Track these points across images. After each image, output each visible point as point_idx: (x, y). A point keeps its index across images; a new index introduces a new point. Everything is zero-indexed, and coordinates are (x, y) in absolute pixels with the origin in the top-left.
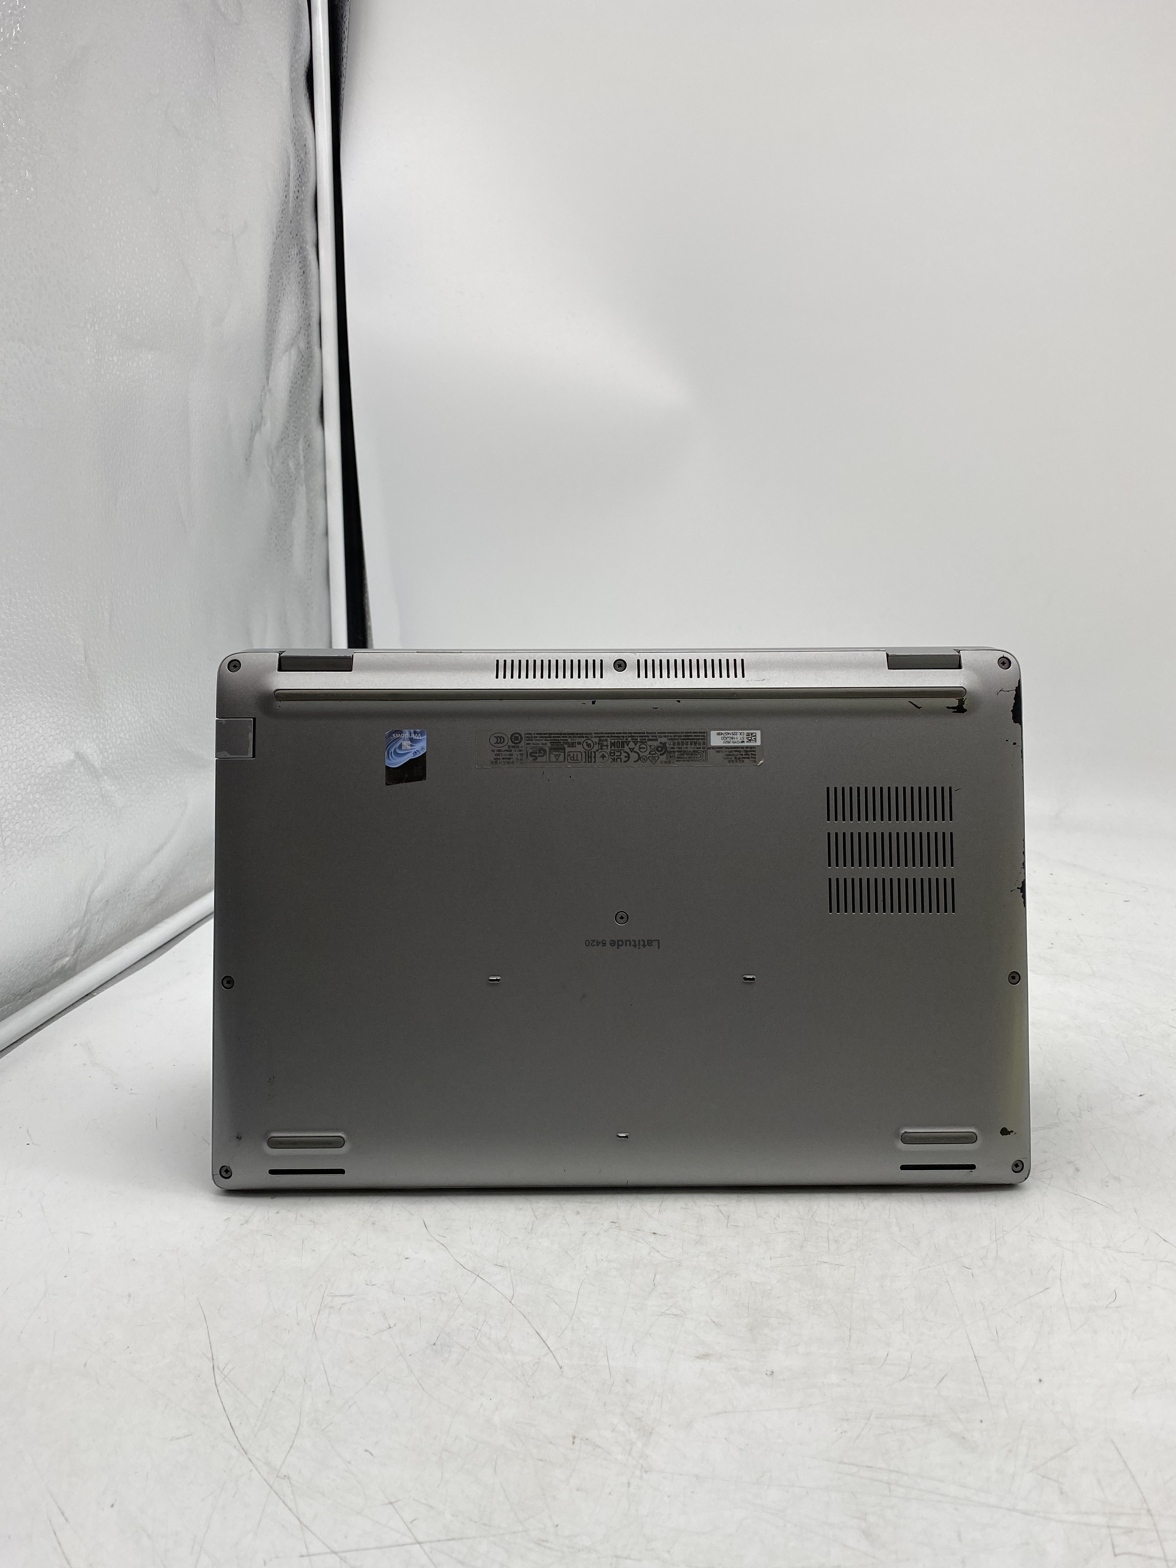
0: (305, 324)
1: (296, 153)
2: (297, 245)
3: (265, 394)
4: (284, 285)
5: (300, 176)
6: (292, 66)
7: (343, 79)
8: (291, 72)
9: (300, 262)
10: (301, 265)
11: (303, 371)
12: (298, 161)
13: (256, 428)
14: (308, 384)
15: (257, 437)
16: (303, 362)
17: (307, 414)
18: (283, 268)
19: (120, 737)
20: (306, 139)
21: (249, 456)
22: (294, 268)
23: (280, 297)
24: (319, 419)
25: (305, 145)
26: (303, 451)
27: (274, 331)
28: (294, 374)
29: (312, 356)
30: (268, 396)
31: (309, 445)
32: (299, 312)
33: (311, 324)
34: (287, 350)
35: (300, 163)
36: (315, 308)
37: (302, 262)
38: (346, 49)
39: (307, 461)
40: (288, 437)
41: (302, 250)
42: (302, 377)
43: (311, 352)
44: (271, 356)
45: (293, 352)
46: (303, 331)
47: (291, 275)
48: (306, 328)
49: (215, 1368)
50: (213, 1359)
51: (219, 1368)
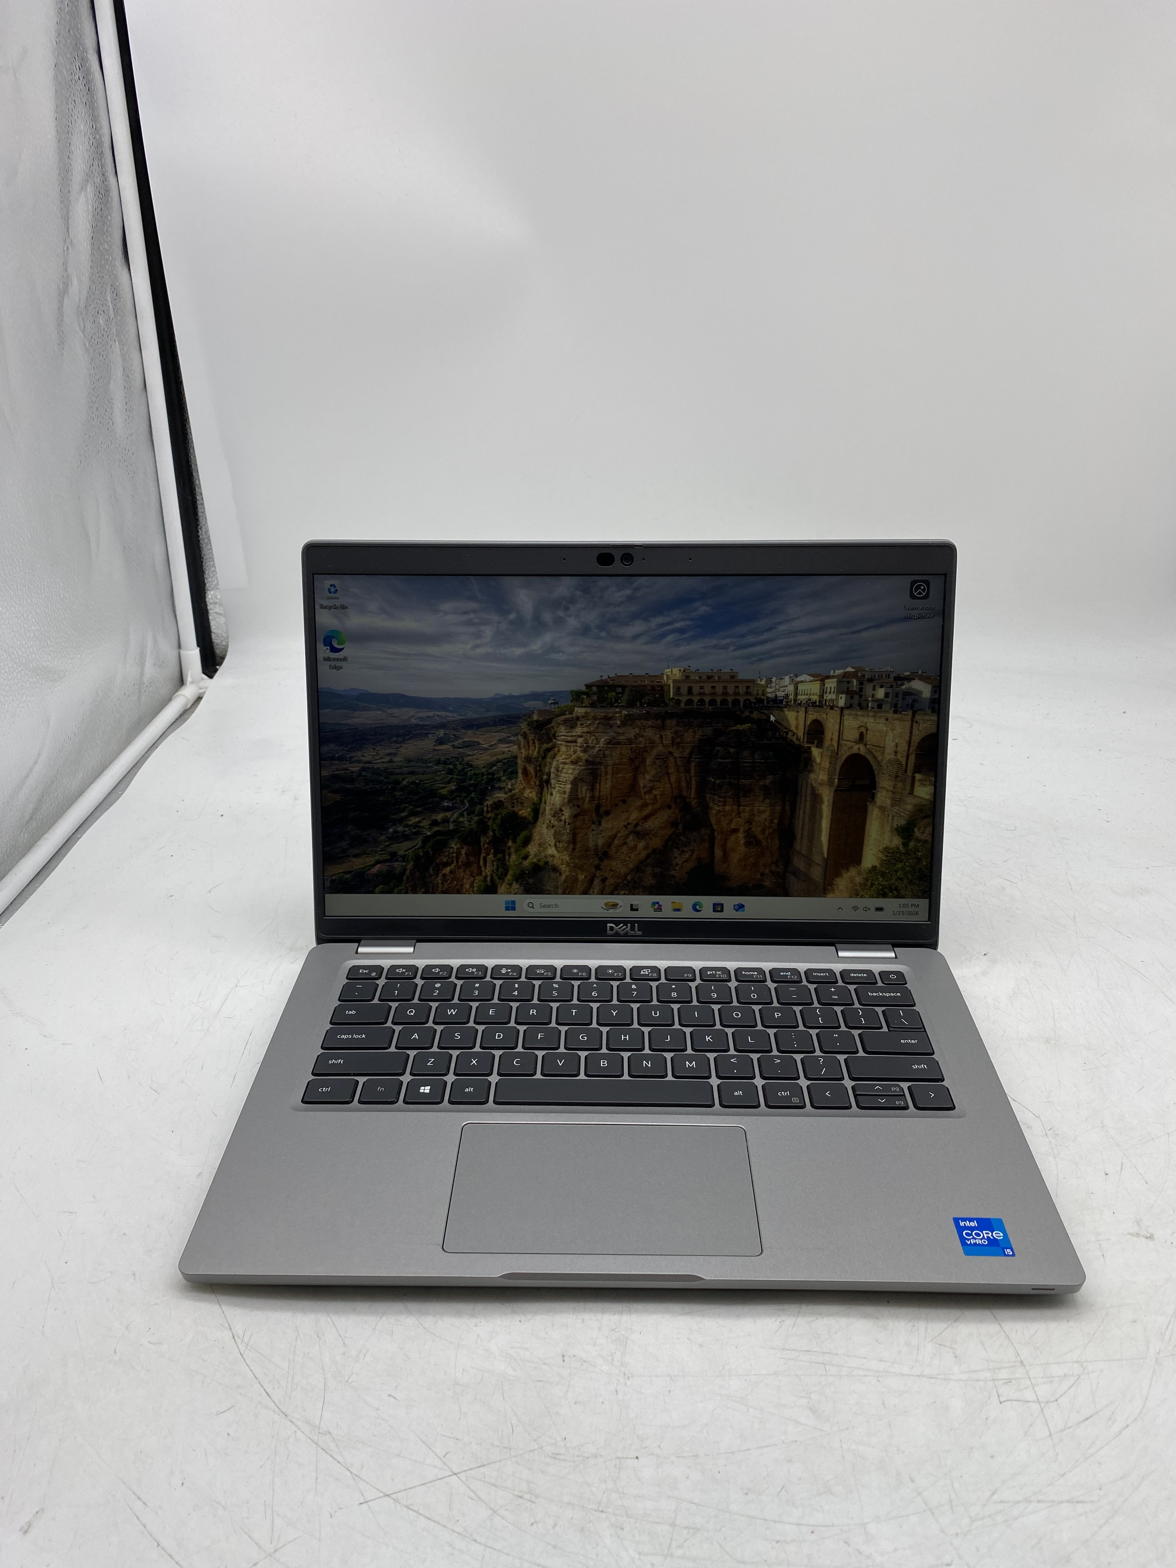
0: (96, 156)
2: (79, 56)
3: (68, 249)
4: (71, 110)
9: (83, 82)
11: (101, 210)
13: (63, 292)
14: (108, 224)
15: (66, 302)
16: (101, 198)
17: (110, 259)
21: (61, 327)
24: (124, 259)
26: (112, 303)
27: (68, 172)
28: (93, 216)
29: (108, 191)
31: (117, 293)
32: (89, 140)
33: (104, 151)
34: (83, 188)
37: (86, 77)
39: (117, 313)
40: (95, 290)
41: (84, 62)
42: (101, 218)
43: (108, 185)
44: (68, 200)
45: (89, 190)
47: (76, 97)
48: (101, 158)
49: (236, 1338)
50: (231, 1329)
51: (239, 1338)
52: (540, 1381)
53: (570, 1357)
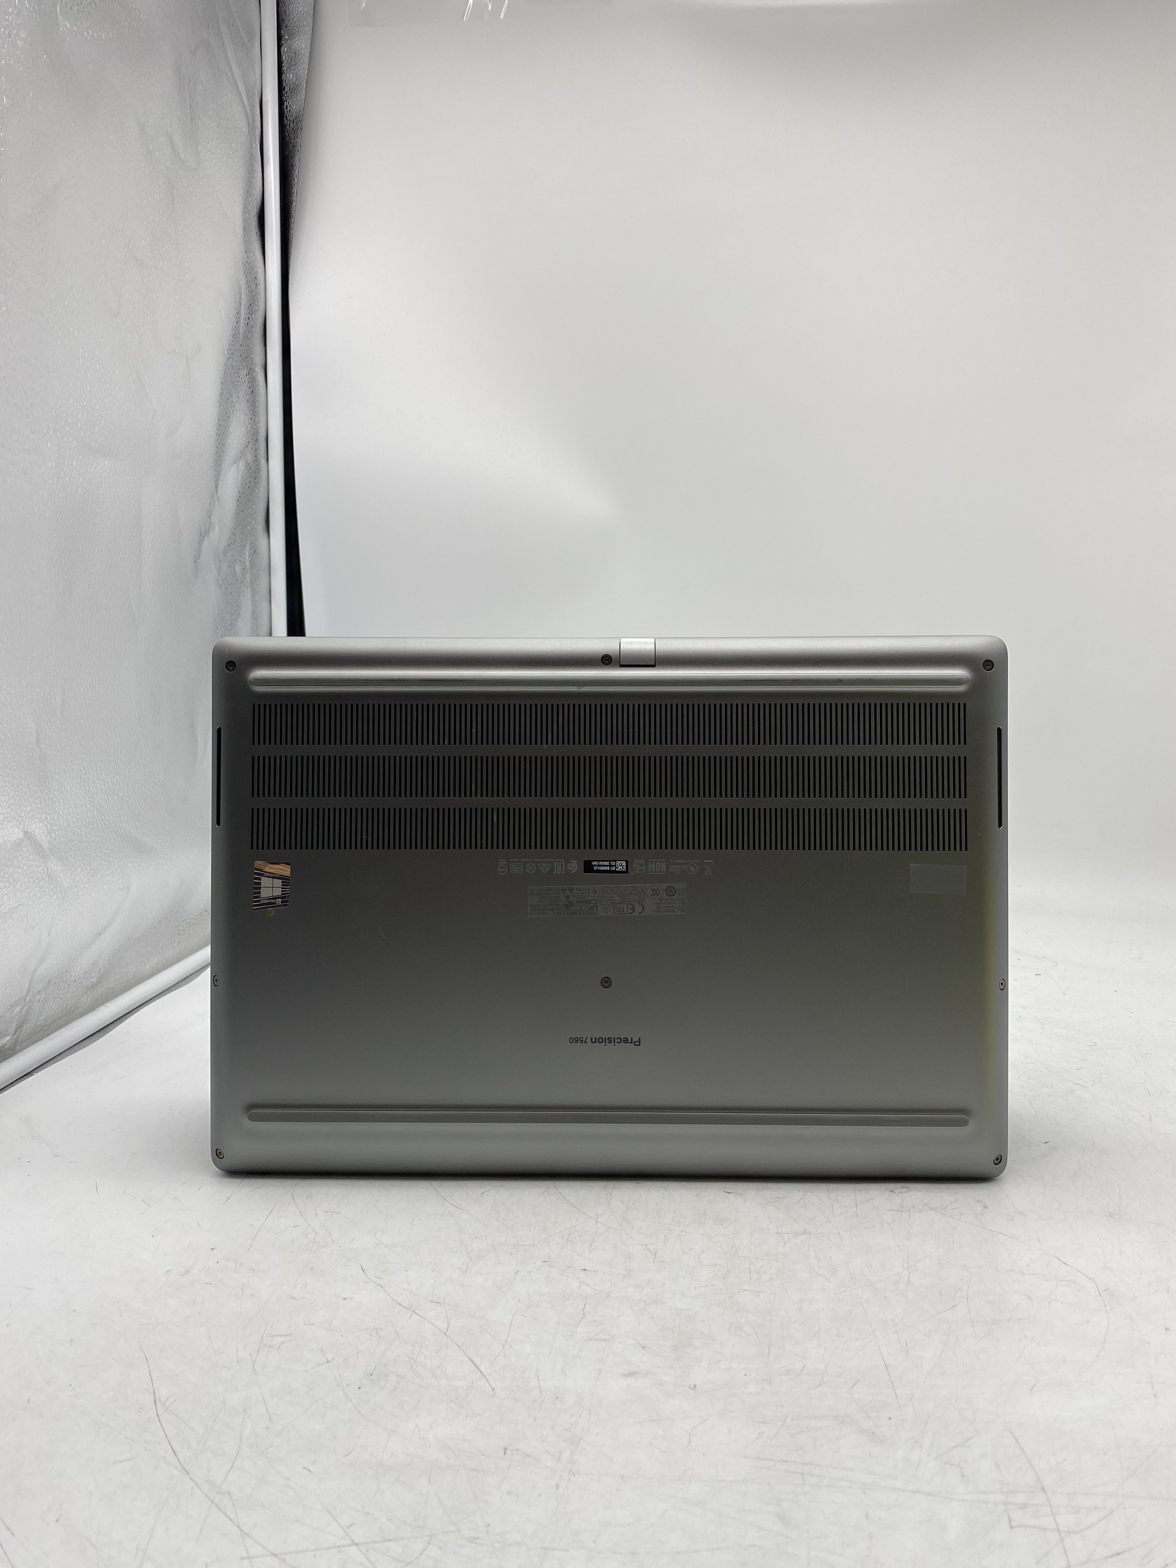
0: (252, 439)
1: (247, 284)
2: (246, 366)
3: (214, 502)
4: (234, 402)
5: (250, 305)
6: (245, 208)
7: (292, 220)
8: (244, 213)
9: (249, 382)
10: (250, 385)
11: (250, 482)
12: (249, 291)
13: (204, 533)
14: (255, 494)
15: (206, 542)
16: (251, 473)
17: (253, 523)
18: (233, 386)
19: (68, 820)
20: (256, 273)
21: (198, 559)
22: (244, 388)
23: (230, 413)
24: (265, 528)
25: (256, 278)
26: (249, 556)
27: (223, 445)
28: (242, 484)
29: (259, 469)
30: (216, 504)
31: (255, 552)
32: (247, 428)
33: (259, 440)
34: (234, 463)
35: (251, 293)
36: (262, 425)
37: (250, 382)
38: (295, 194)
39: (252, 565)
40: (235, 543)
41: (251, 372)
42: (249, 487)
43: (258, 465)
44: (220, 467)
45: (241, 464)
46: (250, 446)
47: (240, 394)
48: (254, 443)
49: (157, 1402)
50: (154, 1394)
51: (160, 1402)
52: (474, 1470)
53: (513, 1450)
